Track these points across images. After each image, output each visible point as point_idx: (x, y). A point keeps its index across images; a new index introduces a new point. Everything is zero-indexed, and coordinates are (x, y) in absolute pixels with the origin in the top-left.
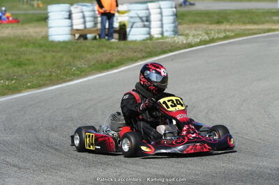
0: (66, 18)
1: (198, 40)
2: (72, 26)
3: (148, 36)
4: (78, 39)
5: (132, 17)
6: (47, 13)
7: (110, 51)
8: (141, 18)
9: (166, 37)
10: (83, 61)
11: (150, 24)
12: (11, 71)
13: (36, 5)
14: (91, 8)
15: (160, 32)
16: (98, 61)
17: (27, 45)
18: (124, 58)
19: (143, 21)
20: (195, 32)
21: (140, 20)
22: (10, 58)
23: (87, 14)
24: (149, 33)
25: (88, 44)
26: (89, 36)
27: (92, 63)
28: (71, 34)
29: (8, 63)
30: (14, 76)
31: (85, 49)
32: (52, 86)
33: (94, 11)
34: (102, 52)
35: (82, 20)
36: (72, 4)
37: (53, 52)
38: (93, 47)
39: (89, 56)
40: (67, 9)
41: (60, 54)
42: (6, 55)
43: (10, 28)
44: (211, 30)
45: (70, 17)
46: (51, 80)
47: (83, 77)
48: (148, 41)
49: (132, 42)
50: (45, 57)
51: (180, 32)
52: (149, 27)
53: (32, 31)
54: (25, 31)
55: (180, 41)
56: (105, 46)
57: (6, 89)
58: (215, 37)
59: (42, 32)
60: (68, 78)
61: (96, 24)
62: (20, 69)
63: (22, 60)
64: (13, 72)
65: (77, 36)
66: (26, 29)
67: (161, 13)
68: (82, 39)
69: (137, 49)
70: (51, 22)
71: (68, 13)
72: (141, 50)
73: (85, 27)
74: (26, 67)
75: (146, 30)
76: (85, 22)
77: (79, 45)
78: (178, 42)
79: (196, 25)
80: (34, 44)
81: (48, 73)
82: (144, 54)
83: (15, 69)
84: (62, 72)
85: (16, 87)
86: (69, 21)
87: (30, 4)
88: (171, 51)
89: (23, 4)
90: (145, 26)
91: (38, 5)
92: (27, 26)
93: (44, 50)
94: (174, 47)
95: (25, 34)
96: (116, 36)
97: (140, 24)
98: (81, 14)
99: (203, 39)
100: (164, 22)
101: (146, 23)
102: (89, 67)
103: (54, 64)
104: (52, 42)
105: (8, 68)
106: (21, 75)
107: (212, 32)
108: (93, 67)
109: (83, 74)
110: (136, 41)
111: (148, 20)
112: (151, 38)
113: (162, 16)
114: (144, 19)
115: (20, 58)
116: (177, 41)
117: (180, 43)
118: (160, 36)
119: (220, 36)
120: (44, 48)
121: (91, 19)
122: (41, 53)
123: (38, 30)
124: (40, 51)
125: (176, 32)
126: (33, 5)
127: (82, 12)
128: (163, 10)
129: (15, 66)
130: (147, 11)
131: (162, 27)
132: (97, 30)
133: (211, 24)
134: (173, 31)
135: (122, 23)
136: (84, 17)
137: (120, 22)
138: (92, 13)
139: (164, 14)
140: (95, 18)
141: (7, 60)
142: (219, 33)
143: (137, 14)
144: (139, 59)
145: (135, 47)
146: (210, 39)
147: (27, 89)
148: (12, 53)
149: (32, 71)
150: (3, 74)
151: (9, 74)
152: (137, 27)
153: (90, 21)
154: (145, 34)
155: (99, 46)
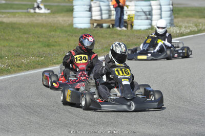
0: (87, 11)
1: (189, 31)
2: (91, 17)
3: (150, 26)
4: (96, 27)
5: (138, 12)
6: (73, 6)
7: (119, 37)
8: (145, 12)
11: (152, 17)
12: (41, 50)
14: (106, 4)
17: (55, 30)
18: (130, 43)
19: (146, 15)
20: (187, 24)
21: (144, 14)
22: (41, 40)
23: (103, 8)
24: (151, 24)
25: (103, 31)
26: (105, 25)
27: (105, 46)
28: (91, 24)
29: (40, 44)
30: (44, 54)
31: (101, 35)
33: (109, 6)
34: (113, 37)
35: (99, 13)
38: (107, 34)
39: (103, 41)
40: (89, 4)
42: (38, 37)
45: (90, 10)
48: (150, 31)
50: (68, 40)
51: (175, 24)
52: (151, 20)
53: (61, 19)
54: (56, 19)
55: (174, 31)
57: (36, 64)
58: (202, 29)
59: (68, 21)
61: (110, 16)
62: (48, 49)
63: (50, 42)
64: (43, 51)
65: (95, 24)
66: (56, 17)
67: (161, 9)
68: (98, 28)
70: (75, 14)
71: (89, 7)
73: (102, 19)
74: (53, 47)
75: (148, 21)
76: (101, 14)
77: (96, 32)
78: (173, 32)
79: (188, 19)
80: (61, 29)
83: (45, 49)
85: (44, 63)
86: (89, 13)
90: (147, 19)
93: (68, 35)
95: (55, 21)
97: (144, 17)
98: (99, 8)
99: (193, 30)
100: (163, 16)
101: (149, 17)
102: (103, 49)
104: (76, 28)
105: (40, 48)
106: (49, 53)
107: (201, 24)
108: (105, 49)
110: (140, 30)
111: (150, 14)
112: (152, 28)
113: (161, 11)
114: (148, 13)
115: (49, 40)
117: (175, 32)
120: (69, 33)
121: (107, 12)
122: (66, 37)
123: (66, 19)
124: (65, 35)
125: (172, 24)
127: (100, 6)
128: (162, 7)
129: (45, 46)
130: (150, 7)
132: (111, 20)
133: (200, 18)
134: (170, 23)
136: (101, 10)
137: (129, 15)
138: (107, 7)
139: (163, 10)
140: (110, 11)
141: (39, 41)
143: (141, 9)
145: (139, 35)
146: (198, 30)
147: (53, 64)
148: (43, 36)
149: (58, 50)
150: (35, 53)
151: (40, 52)
152: (141, 19)
153: (106, 14)
154: (148, 25)
155: (111, 34)
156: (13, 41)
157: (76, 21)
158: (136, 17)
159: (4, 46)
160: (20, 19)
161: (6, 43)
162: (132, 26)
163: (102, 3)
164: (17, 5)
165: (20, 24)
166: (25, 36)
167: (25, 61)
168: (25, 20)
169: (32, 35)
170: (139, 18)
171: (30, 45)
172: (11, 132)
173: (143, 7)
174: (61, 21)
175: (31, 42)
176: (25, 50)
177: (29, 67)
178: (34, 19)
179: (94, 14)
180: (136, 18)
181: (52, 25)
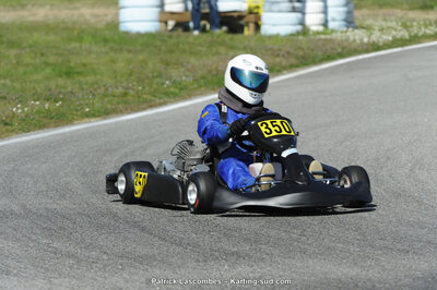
1: (390, 38)
2: (162, 5)
3: (299, 28)
4: (171, 30)
9: (333, 31)
10: (182, 69)
11: (304, 7)
12: (53, 85)
15: (322, 22)
16: (210, 71)
17: (80, 39)
19: (291, 1)
20: (384, 23)
22: (52, 59)
24: (302, 23)
25: (191, 39)
27: (200, 73)
28: (161, 21)
29: (48, 71)
30: (60, 93)
31: (187, 48)
32: (129, 113)
34: (217, 53)
37: (129, 51)
38: (200, 45)
39: (193, 60)
41: (141, 57)
42: (42, 55)
43: (48, 7)
44: (413, 20)
46: (126, 102)
47: (184, 99)
48: (300, 37)
49: (270, 37)
50: (113, 61)
51: (357, 23)
52: (304, 14)
53: (87, 12)
54: (76, 13)
55: (357, 37)
56: (223, 43)
57: (45, 117)
58: (420, 34)
59: (106, 15)
60: (157, 101)
62: (69, 82)
63: (72, 64)
64: (57, 86)
65: (171, 24)
66: (76, 8)
68: (180, 30)
69: (280, 50)
72: (288, 53)
73: (186, 9)
74: (81, 78)
75: (295, 16)
77: (174, 41)
78: (354, 41)
79: (385, 11)
80: (93, 36)
81: (120, 90)
82: (293, 60)
83: (61, 81)
84: (147, 89)
85: (64, 114)
88: (341, 56)
90: (294, 10)
93: (111, 48)
94: (347, 50)
95: (75, 18)
97: (286, 5)
99: (399, 37)
100: (329, 3)
101: (297, 5)
102: (195, 80)
103: (130, 75)
104: (127, 33)
105: (47, 78)
106: (71, 92)
107: (415, 24)
108: (202, 81)
109: (184, 92)
110: (277, 36)
112: (305, 31)
115: (69, 62)
116: (351, 38)
117: (358, 41)
118: (321, 28)
119: (428, 31)
120: (112, 44)
122: (106, 53)
123: (99, 11)
124: (104, 50)
125: (349, 22)
129: (60, 76)
131: (325, 11)
133: (411, 9)
134: (345, 20)
141: (47, 64)
142: (426, 26)
144: (285, 68)
145: (276, 47)
146: (410, 36)
147: (83, 118)
148: (54, 51)
149: (92, 84)
150: (39, 90)
151: (50, 90)
152: (280, 11)
154: (295, 25)
155: (211, 44)
157: (124, 15)
158: (267, 5)
162: (258, 27)
166: (13, 52)
167: (18, 110)
168: (7, 16)
169: (28, 50)
170: (275, 7)
171: (25, 73)
172: (15, 275)
174: (88, 17)
175: (27, 65)
176: (17, 85)
177: (29, 124)
178: (25, 13)
180: (267, 8)
181: (70, 25)
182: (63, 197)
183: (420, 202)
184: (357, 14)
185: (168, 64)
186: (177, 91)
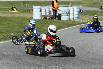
0: (39, 11)
1: (87, 21)
2: (41, 14)
3: (69, 19)
4: (43, 19)
5: (63, 12)
7: (55, 24)
8: (66, 12)
9: (75, 20)
10: (45, 27)
11: (70, 15)
12: (19, 29)
13: (27, 6)
14: (48, 8)
15: (73, 18)
17: (25, 20)
18: (60, 26)
19: (67, 13)
20: (85, 18)
22: (19, 24)
24: (69, 18)
26: (47, 18)
28: (41, 17)
31: (46, 22)
33: (49, 9)
35: (45, 12)
36: (42, 6)
38: (49, 22)
42: (17, 23)
43: (18, 14)
44: (91, 18)
45: (41, 11)
49: (63, 21)
51: (80, 18)
52: (69, 16)
53: (26, 15)
55: (80, 21)
56: (53, 22)
57: (18, 36)
59: (30, 16)
60: (40, 33)
61: (50, 14)
63: (23, 25)
65: (43, 18)
67: (74, 11)
68: (45, 19)
70: (34, 13)
71: (40, 9)
72: (66, 24)
73: (46, 15)
75: (68, 17)
76: (46, 13)
77: (44, 21)
79: (86, 16)
80: (28, 20)
82: (67, 25)
83: (21, 29)
87: (25, 5)
89: (22, 5)
90: (67, 15)
91: (28, 6)
92: (24, 13)
94: (78, 23)
95: (24, 16)
96: (57, 18)
97: (66, 14)
100: (75, 14)
101: (68, 14)
105: (18, 28)
111: (69, 13)
112: (70, 20)
113: (74, 12)
114: (68, 13)
116: (79, 21)
118: (73, 19)
121: (48, 12)
125: (79, 18)
126: (26, 6)
127: (45, 9)
128: (74, 10)
129: (21, 28)
130: (69, 10)
131: (74, 16)
132: (51, 16)
133: (91, 15)
135: (59, 14)
136: (46, 11)
138: (49, 10)
139: (75, 11)
140: (50, 11)
141: (18, 25)
144: (66, 27)
150: (17, 30)
152: (65, 16)
153: (48, 13)
155: (51, 22)
156: (6, 25)
157: (34, 16)
159: (2, 28)
160: (8, 15)
161: (3, 26)
163: (46, 8)
164: (4, 8)
165: (8, 17)
166: (11, 23)
167: (12, 34)
168: (10, 15)
169: (14, 22)
171: (14, 27)
172: (12, 68)
173: (65, 10)
175: (14, 25)
176: (12, 29)
178: (14, 15)
179: (42, 13)
181: (23, 18)
182: (21, 52)
183: (92, 54)
184: (80, 16)
185: (42, 26)
186: (44, 31)
